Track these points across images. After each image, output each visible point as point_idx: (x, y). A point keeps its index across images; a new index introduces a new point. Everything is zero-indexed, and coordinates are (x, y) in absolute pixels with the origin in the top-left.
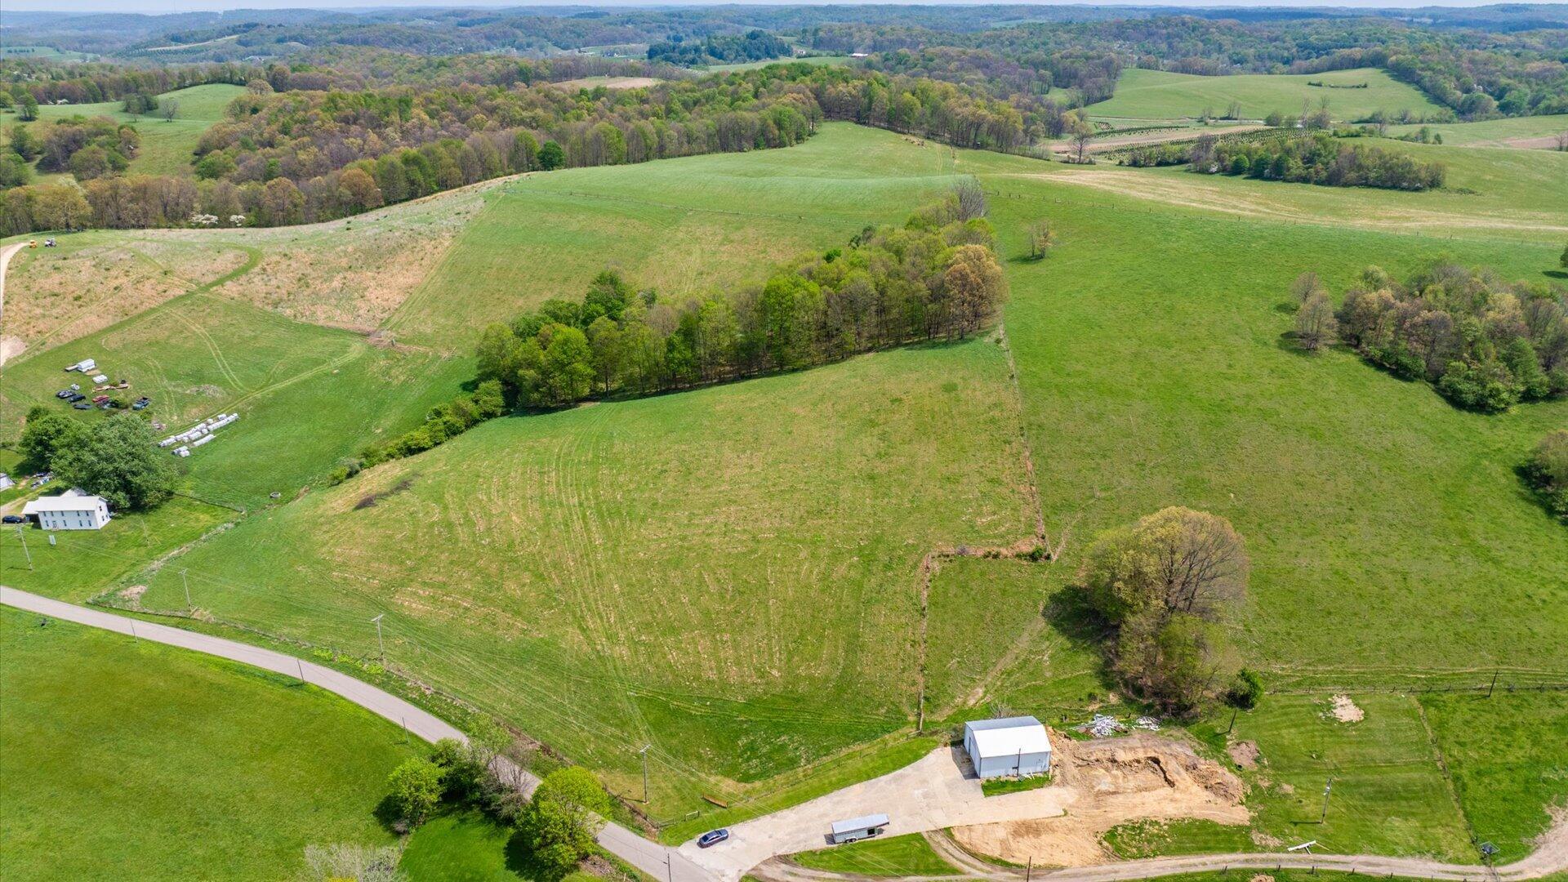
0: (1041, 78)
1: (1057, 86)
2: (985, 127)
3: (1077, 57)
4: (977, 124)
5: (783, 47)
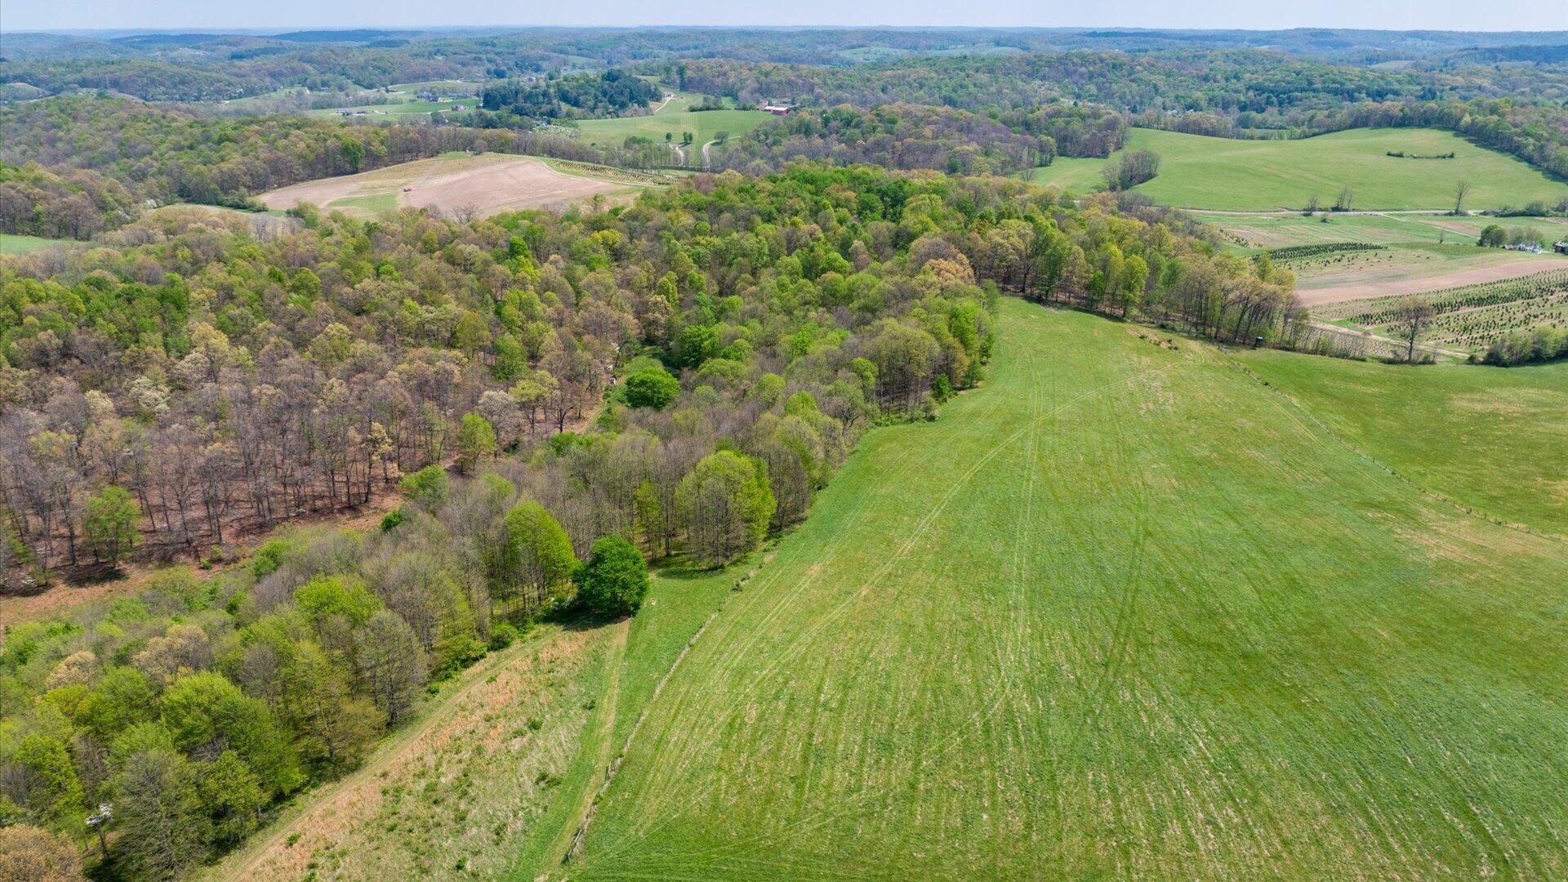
5: (650, 90)
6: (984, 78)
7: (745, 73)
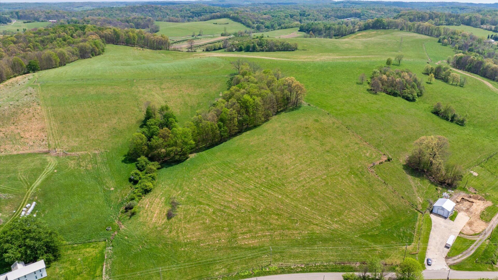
0: (131, 26)
3: (138, 18)
5: (7, 19)
6: (118, 12)
7: (41, 13)
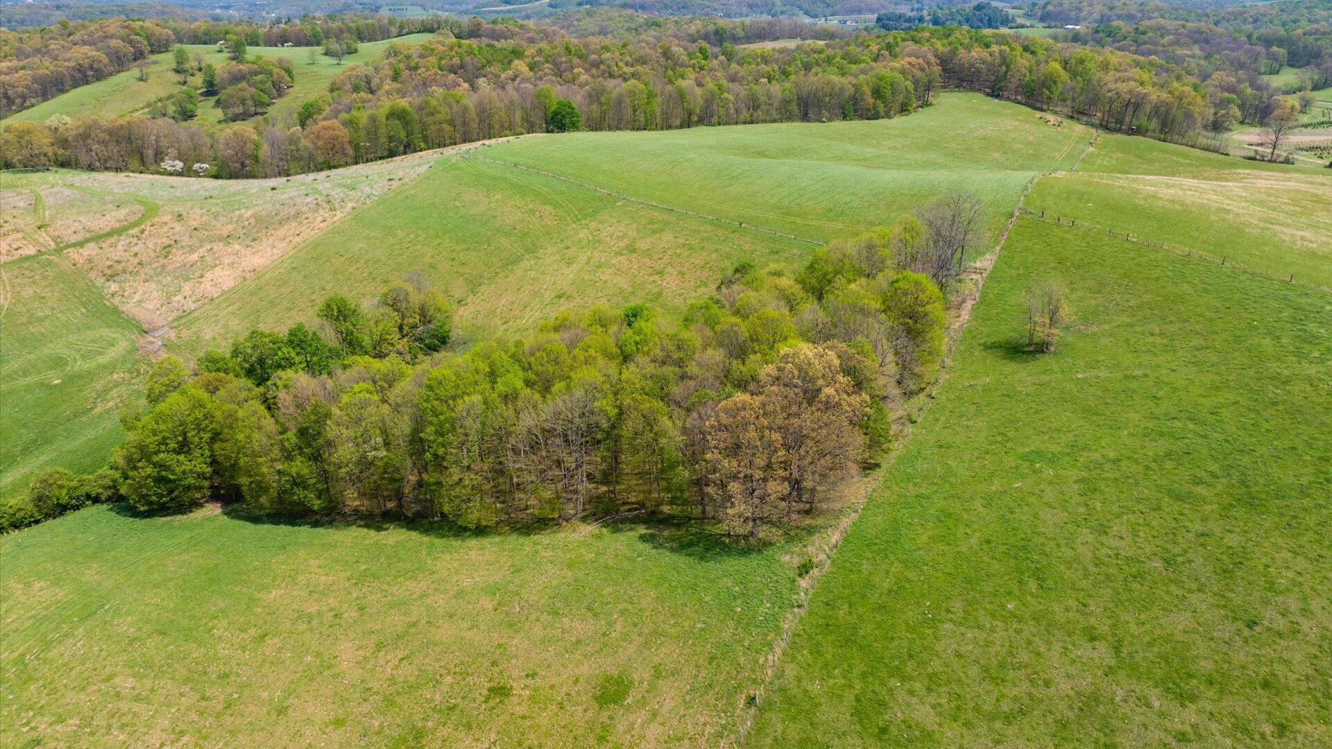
0: (1274, 57)
1: (1292, 66)
2: (1148, 108)
3: (1324, 34)
4: (1135, 104)
